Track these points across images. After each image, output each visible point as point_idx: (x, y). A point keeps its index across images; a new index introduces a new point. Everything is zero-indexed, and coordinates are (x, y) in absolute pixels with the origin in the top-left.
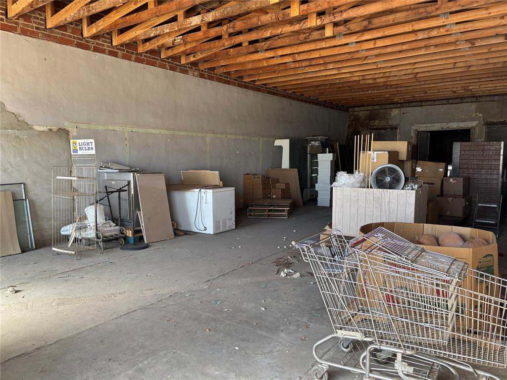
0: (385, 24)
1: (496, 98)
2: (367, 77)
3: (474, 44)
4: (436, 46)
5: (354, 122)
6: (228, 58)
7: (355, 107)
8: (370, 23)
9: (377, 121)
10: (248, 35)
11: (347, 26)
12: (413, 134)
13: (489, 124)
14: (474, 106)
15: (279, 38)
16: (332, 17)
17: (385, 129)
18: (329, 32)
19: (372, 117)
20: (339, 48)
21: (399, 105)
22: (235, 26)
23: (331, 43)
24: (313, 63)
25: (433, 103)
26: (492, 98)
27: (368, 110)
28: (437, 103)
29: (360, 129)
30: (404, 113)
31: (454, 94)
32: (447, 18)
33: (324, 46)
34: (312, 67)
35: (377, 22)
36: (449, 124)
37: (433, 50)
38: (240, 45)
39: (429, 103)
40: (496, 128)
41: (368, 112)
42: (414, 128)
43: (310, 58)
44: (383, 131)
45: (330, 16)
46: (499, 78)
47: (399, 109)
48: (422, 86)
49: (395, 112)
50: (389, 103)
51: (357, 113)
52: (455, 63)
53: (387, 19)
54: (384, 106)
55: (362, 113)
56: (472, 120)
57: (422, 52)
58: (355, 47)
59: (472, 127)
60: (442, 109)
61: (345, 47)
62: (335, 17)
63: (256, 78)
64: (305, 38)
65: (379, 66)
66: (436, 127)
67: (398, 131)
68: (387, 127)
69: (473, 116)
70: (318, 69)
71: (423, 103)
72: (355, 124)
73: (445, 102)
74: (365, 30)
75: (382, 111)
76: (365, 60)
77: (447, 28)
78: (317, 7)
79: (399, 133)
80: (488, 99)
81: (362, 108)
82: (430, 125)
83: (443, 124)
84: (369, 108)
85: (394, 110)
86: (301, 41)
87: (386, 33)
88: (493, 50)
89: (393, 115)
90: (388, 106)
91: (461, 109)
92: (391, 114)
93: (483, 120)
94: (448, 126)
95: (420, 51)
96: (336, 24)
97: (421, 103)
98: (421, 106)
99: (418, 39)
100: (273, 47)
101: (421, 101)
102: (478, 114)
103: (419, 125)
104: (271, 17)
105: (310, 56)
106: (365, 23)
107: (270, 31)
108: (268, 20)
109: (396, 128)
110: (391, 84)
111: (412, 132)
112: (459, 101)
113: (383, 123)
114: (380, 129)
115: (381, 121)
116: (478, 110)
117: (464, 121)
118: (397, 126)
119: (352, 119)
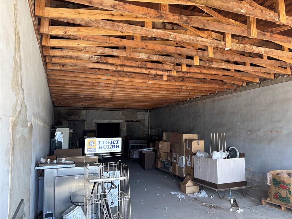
1: (129, 110)
5: (58, 116)
7: (59, 107)
9: (73, 116)
12: (93, 125)
13: (127, 121)
14: (121, 113)
17: (78, 121)
19: (70, 113)
21: (86, 108)
25: (103, 109)
26: (128, 110)
27: (67, 109)
28: (105, 109)
29: (62, 120)
30: (88, 113)
36: (111, 120)
39: (102, 109)
40: (130, 123)
41: (67, 110)
42: (94, 121)
44: (76, 122)
47: (86, 110)
49: (84, 112)
51: (59, 110)
54: (77, 108)
55: (63, 111)
56: (121, 119)
59: (121, 122)
60: (108, 113)
66: (105, 121)
67: (85, 122)
69: (121, 117)
71: (99, 109)
72: (59, 117)
73: (108, 109)
75: (76, 111)
79: (86, 123)
80: (126, 110)
81: (63, 108)
82: (102, 120)
83: (108, 120)
84: (68, 108)
85: (83, 110)
89: (82, 113)
90: (80, 108)
91: (116, 114)
92: (81, 113)
93: (125, 119)
94: (110, 121)
97: (97, 109)
98: (98, 110)
102: (123, 116)
103: (97, 120)
111: (93, 123)
112: (115, 109)
113: (77, 117)
114: (74, 121)
115: (75, 116)
116: (123, 115)
117: (117, 119)
118: (85, 120)
119: (56, 113)
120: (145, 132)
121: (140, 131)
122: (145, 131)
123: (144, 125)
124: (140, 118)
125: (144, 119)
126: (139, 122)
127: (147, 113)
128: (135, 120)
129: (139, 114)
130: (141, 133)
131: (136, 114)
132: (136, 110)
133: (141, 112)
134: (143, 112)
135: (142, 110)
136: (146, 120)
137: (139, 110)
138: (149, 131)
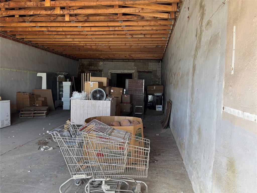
0: (95, 20)
1: (141, 61)
2: (87, 45)
3: (133, 36)
4: (118, 35)
5: (81, 66)
6: (5, 23)
7: (82, 59)
8: (88, 18)
9: (93, 67)
10: (19, 11)
11: (77, 18)
12: (109, 74)
13: (139, 72)
14: (133, 64)
15: (38, 16)
16: (68, 11)
17: (96, 71)
18: (67, 18)
19: (90, 65)
20: (73, 28)
21: (103, 60)
22: (9, 4)
23: (68, 24)
24: (59, 33)
25: (117, 60)
26: (140, 61)
27: (88, 61)
28: (119, 61)
29: (85, 70)
30: (105, 64)
31: (126, 58)
32: (122, 23)
33: (65, 26)
34: (59, 36)
35: (91, 18)
37: (116, 36)
38: (13, 16)
39: (115, 60)
40: (141, 73)
41: (88, 62)
42: (110, 71)
43: (57, 30)
44: (96, 72)
45: (67, 10)
46: (142, 52)
47: (103, 62)
48: (113, 52)
49: (101, 63)
50: (98, 58)
51: (83, 62)
52: (126, 44)
53: (96, 18)
54: (96, 60)
55: (86, 62)
56: (133, 70)
57: (112, 36)
58: (81, 29)
59: (133, 73)
60: (121, 64)
61: (76, 28)
62: (70, 12)
63: (24, 37)
64: (54, 19)
65: (93, 40)
66: (119, 72)
67: (103, 72)
68: (98, 70)
69: (133, 68)
70: (62, 37)
71: (113, 60)
72: (82, 68)
73: (122, 61)
74: (86, 21)
75: (95, 62)
76: (86, 36)
77: (122, 27)
78: (60, 4)
79: (103, 73)
80: (138, 61)
81: (85, 60)
82: (117, 71)
83: (122, 71)
84: (89, 60)
85: (100, 62)
86: (52, 20)
87: (95, 24)
88: (140, 40)
90: (98, 60)
91: (128, 64)
92: (99, 64)
93: (137, 70)
94: (123, 71)
95: (111, 36)
96: (71, 15)
98: (112, 61)
99: (110, 30)
100: (35, 21)
101: (112, 59)
102: (135, 67)
103: (112, 70)
104: (33, 4)
105: (57, 29)
106: (86, 18)
107: (33, 12)
108: (31, 5)
109: (102, 71)
110: (99, 49)
111: (109, 73)
112: (127, 61)
113: (96, 68)
114: (94, 71)
115: (95, 67)
116: (135, 65)
117: (130, 70)
118: (102, 70)
119: (81, 65)
120: (157, 83)
121: (151, 81)
122: (157, 81)
123: (156, 76)
124: (151, 69)
125: (156, 70)
126: (151, 72)
127: (159, 63)
128: (147, 71)
129: (151, 64)
130: (152, 83)
131: (148, 65)
132: (148, 61)
133: (153, 62)
134: (155, 63)
135: (154, 61)
136: (157, 71)
137: (151, 61)
138: (160, 81)
